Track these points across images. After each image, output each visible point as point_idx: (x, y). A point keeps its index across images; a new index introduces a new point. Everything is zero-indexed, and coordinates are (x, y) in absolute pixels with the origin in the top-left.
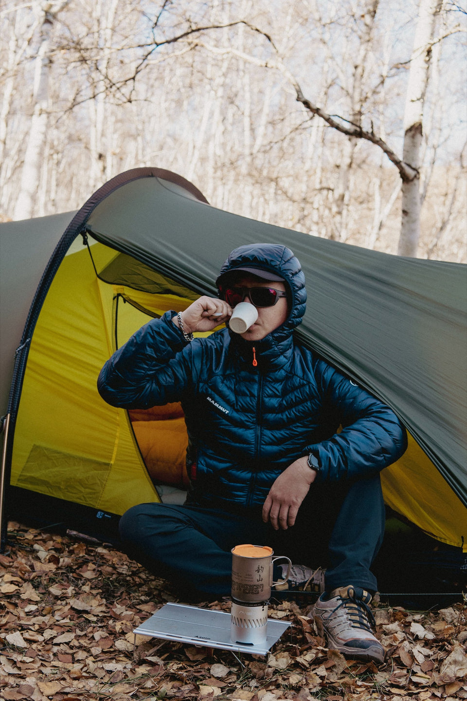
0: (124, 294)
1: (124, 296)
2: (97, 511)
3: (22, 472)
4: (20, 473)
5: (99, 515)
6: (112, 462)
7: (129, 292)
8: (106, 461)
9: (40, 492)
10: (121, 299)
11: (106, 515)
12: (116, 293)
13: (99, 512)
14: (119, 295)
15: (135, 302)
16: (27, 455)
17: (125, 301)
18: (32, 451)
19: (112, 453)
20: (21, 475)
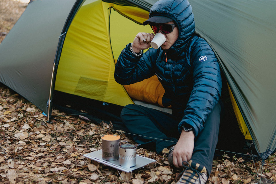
0: (113, 7)
1: (114, 8)
2: (103, 102)
3: (76, 88)
4: (75, 89)
5: (104, 104)
6: (108, 81)
7: (115, 6)
8: (106, 81)
9: (83, 96)
10: (112, 9)
11: (106, 104)
12: (110, 6)
13: (104, 103)
14: (111, 7)
15: (118, 10)
16: (78, 81)
17: (114, 10)
18: (79, 79)
19: (108, 77)
20: (75, 90)
